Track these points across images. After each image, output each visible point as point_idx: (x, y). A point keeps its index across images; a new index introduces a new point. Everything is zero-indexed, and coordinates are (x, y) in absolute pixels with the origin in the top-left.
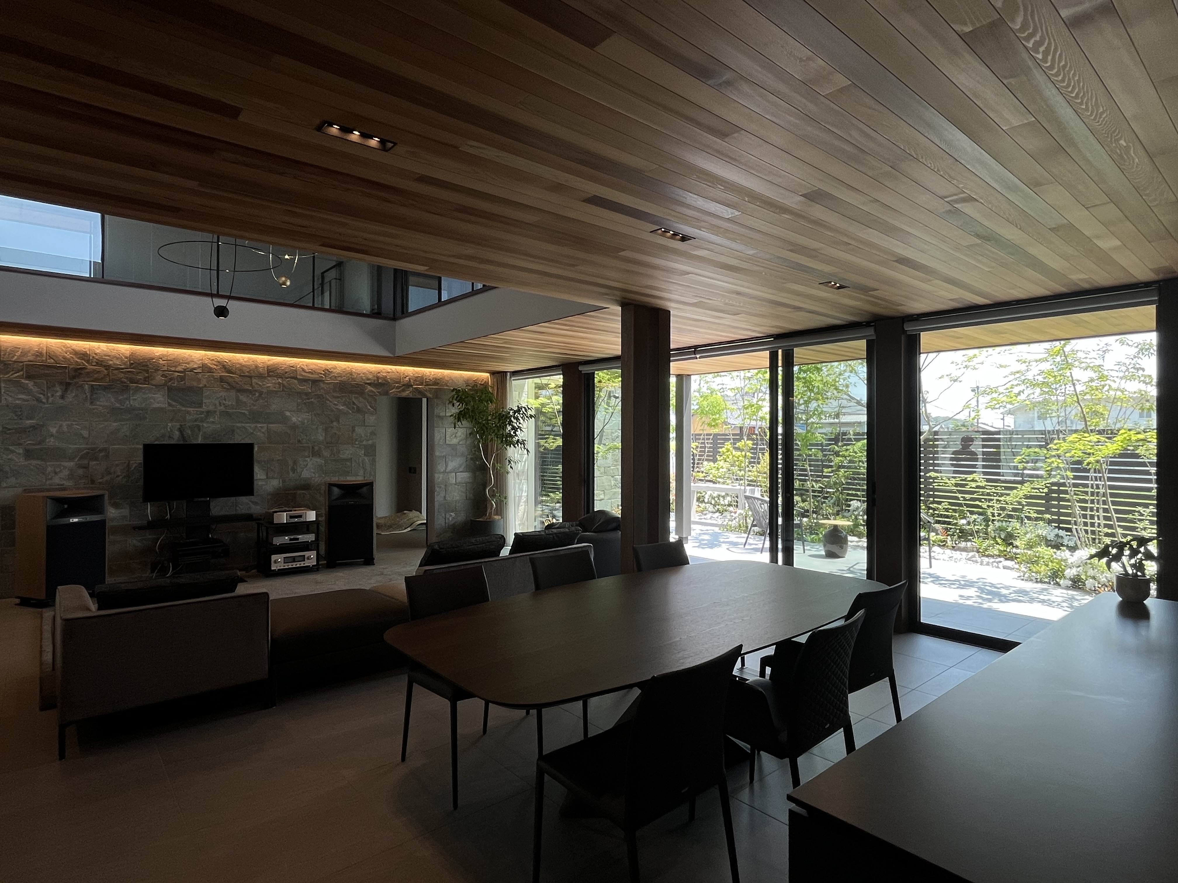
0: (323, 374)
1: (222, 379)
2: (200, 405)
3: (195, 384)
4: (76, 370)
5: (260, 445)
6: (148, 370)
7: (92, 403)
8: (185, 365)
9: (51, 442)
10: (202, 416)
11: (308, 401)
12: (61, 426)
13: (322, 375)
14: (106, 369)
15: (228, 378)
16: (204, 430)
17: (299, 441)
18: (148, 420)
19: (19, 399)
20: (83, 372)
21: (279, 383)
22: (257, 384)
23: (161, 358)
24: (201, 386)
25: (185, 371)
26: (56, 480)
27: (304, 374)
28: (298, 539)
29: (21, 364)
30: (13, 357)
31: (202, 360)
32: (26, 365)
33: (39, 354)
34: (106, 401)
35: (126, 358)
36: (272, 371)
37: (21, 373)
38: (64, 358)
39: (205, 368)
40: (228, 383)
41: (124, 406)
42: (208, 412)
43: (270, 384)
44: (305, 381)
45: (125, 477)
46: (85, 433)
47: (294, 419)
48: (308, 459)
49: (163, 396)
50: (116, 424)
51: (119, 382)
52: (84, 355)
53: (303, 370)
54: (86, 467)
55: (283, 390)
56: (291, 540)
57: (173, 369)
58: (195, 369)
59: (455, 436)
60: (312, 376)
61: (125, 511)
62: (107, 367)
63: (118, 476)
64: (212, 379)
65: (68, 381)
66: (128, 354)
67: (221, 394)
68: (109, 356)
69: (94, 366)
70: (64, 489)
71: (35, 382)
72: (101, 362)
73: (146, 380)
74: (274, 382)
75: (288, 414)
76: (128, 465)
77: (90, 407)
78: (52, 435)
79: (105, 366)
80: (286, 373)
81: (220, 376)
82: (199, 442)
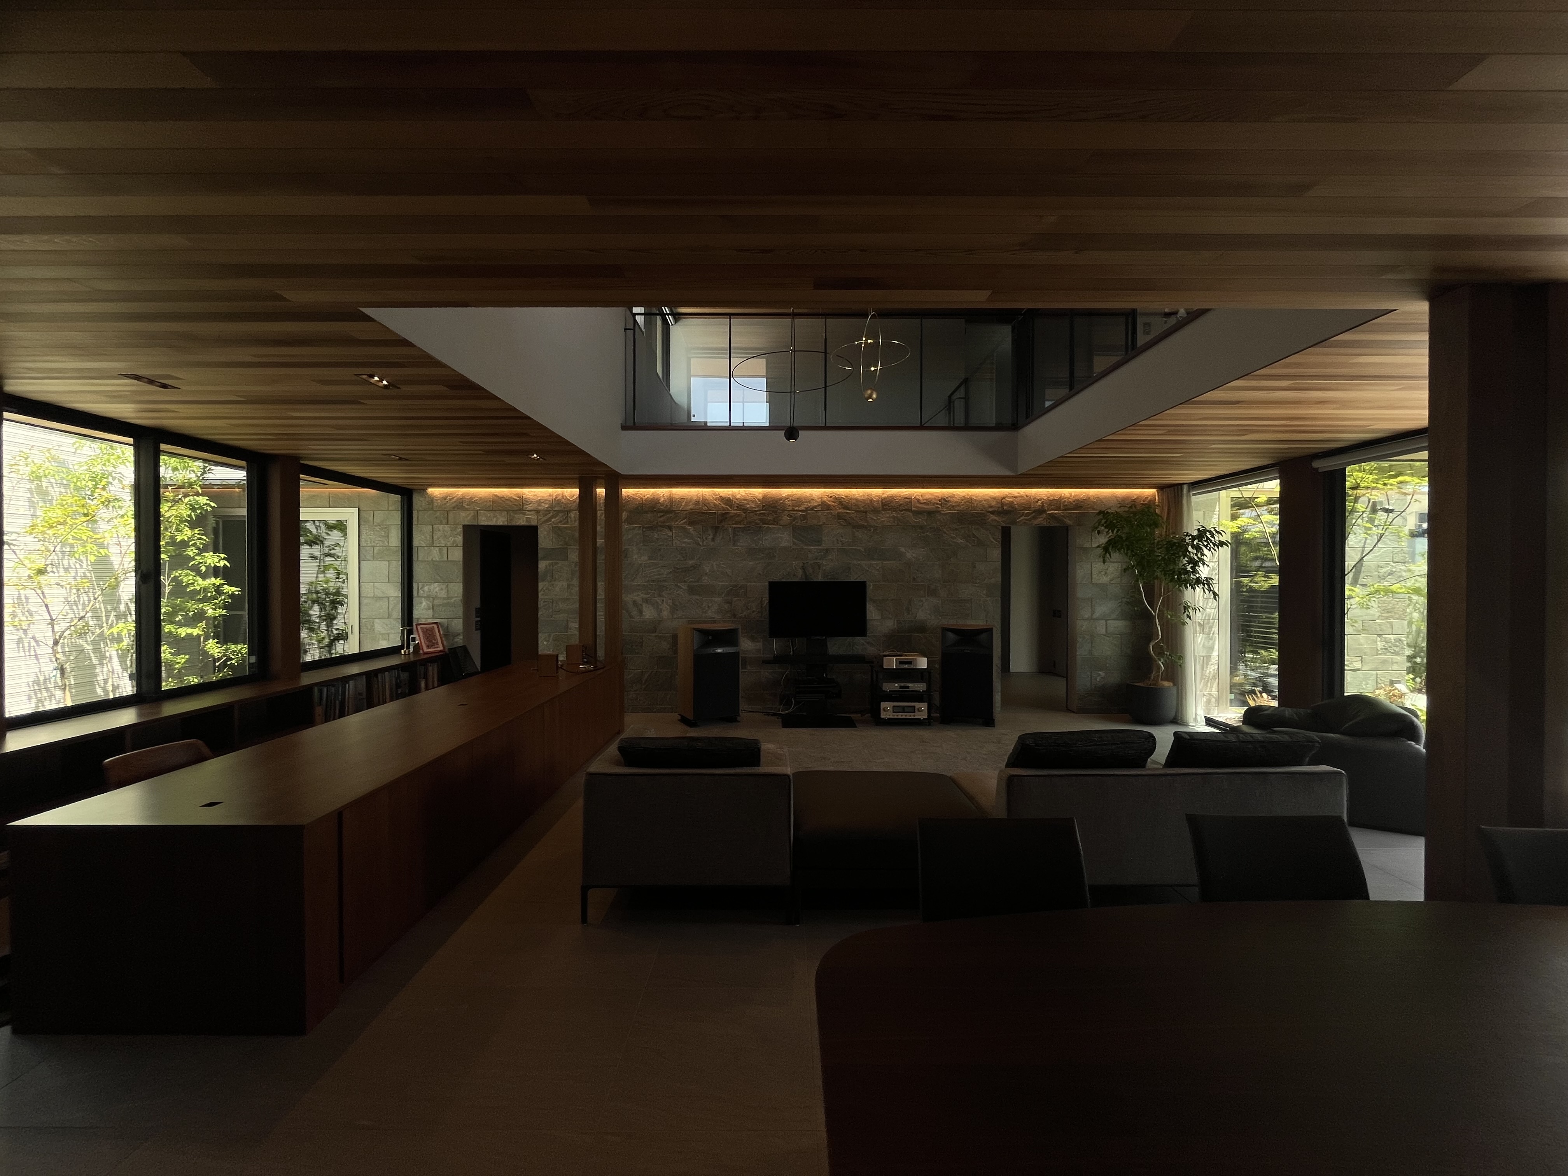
0: (940, 504)
1: (839, 516)
2: (819, 542)
3: (815, 522)
4: (723, 515)
5: (874, 583)
6: (776, 512)
7: (734, 544)
8: (806, 504)
9: (706, 580)
10: (822, 553)
11: (922, 535)
12: (712, 565)
13: (939, 506)
14: (744, 513)
15: (845, 514)
16: (824, 568)
17: (914, 579)
18: (776, 559)
19: (685, 543)
20: (728, 516)
21: (894, 517)
22: (872, 518)
23: (787, 499)
24: (820, 524)
25: (807, 509)
26: (710, 614)
27: (918, 505)
28: (908, 687)
29: (685, 512)
30: (680, 507)
31: (822, 498)
32: (690, 513)
33: (697, 503)
34: (744, 542)
35: (759, 500)
36: (887, 504)
37: (685, 520)
38: (715, 505)
39: (824, 506)
40: (844, 519)
41: (757, 546)
42: (827, 550)
43: (884, 518)
44: (919, 513)
45: (759, 612)
46: (729, 571)
47: (909, 555)
48: (923, 599)
49: (789, 535)
50: (751, 563)
51: (754, 524)
52: (728, 501)
53: (918, 500)
54: (730, 603)
55: (898, 524)
56: (901, 687)
57: (797, 508)
58: (815, 507)
59: (1106, 573)
60: (928, 507)
61: (759, 645)
62: (745, 510)
63: (753, 612)
64: (830, 516)
65: (716, 524)
66: (760, 496)
67: (838, 531)
68: (746, 500)
69: (736, 510)
70: (715, 622)
71: (694, 528)
72: (740, 506)
73: (775, 522)
74: (888, 515)
75: (903, 549)
76: (761, 602)
77: (733, 548)
78: (706, 574)
79: (744, 509)
80: (901, 505)
81: (838, 513)
82: (819, 580)
